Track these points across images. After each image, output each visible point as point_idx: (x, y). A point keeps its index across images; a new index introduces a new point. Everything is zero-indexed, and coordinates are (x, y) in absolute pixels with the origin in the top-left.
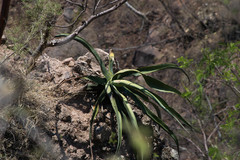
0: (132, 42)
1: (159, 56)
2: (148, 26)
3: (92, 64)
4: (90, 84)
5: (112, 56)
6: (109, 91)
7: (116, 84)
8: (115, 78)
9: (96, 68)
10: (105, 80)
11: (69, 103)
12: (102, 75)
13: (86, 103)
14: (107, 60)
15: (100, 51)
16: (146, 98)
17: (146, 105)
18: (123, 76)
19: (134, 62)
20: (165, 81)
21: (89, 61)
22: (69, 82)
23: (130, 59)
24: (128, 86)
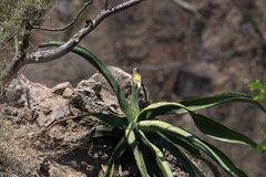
0: (173, 56)
1: (220, 79)
2: (200, 28)
3: (103, 93)
4: (99, 127)
5: (137, 79)
6: (131, 139)
7: (144, 128)
8: (142, 117)
9: (109, 100)
10: (126, 121)
11: (63, 160)
12: (120, 113)
13: (91, 161)
14: (129, 86)
15: (116, 71)
16: (195, 152)
17: (197, 164)
18: (155, 114)
19: (177, 90)
20: (229, 123)
21: (97, 88)
22: (64, 124)
23: (170, 84)
24: (165, 132)
